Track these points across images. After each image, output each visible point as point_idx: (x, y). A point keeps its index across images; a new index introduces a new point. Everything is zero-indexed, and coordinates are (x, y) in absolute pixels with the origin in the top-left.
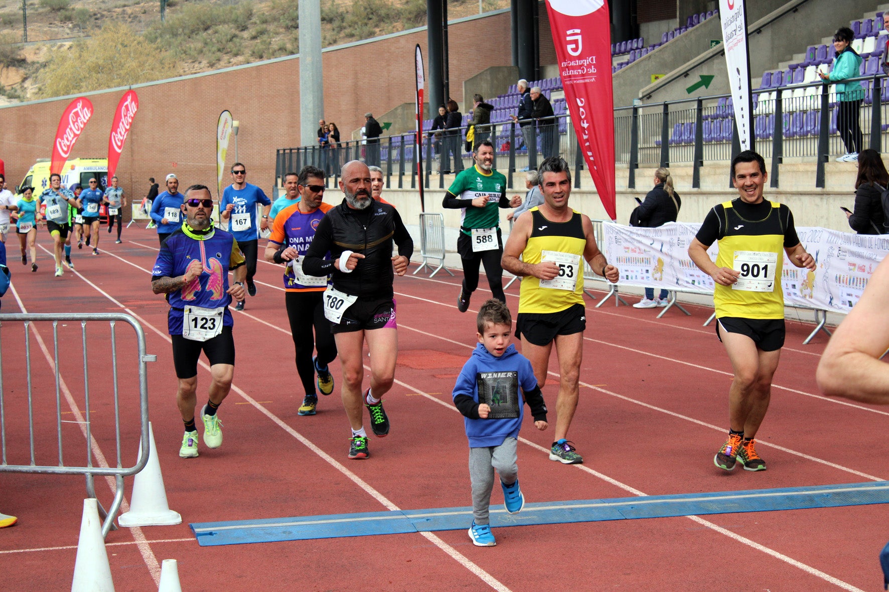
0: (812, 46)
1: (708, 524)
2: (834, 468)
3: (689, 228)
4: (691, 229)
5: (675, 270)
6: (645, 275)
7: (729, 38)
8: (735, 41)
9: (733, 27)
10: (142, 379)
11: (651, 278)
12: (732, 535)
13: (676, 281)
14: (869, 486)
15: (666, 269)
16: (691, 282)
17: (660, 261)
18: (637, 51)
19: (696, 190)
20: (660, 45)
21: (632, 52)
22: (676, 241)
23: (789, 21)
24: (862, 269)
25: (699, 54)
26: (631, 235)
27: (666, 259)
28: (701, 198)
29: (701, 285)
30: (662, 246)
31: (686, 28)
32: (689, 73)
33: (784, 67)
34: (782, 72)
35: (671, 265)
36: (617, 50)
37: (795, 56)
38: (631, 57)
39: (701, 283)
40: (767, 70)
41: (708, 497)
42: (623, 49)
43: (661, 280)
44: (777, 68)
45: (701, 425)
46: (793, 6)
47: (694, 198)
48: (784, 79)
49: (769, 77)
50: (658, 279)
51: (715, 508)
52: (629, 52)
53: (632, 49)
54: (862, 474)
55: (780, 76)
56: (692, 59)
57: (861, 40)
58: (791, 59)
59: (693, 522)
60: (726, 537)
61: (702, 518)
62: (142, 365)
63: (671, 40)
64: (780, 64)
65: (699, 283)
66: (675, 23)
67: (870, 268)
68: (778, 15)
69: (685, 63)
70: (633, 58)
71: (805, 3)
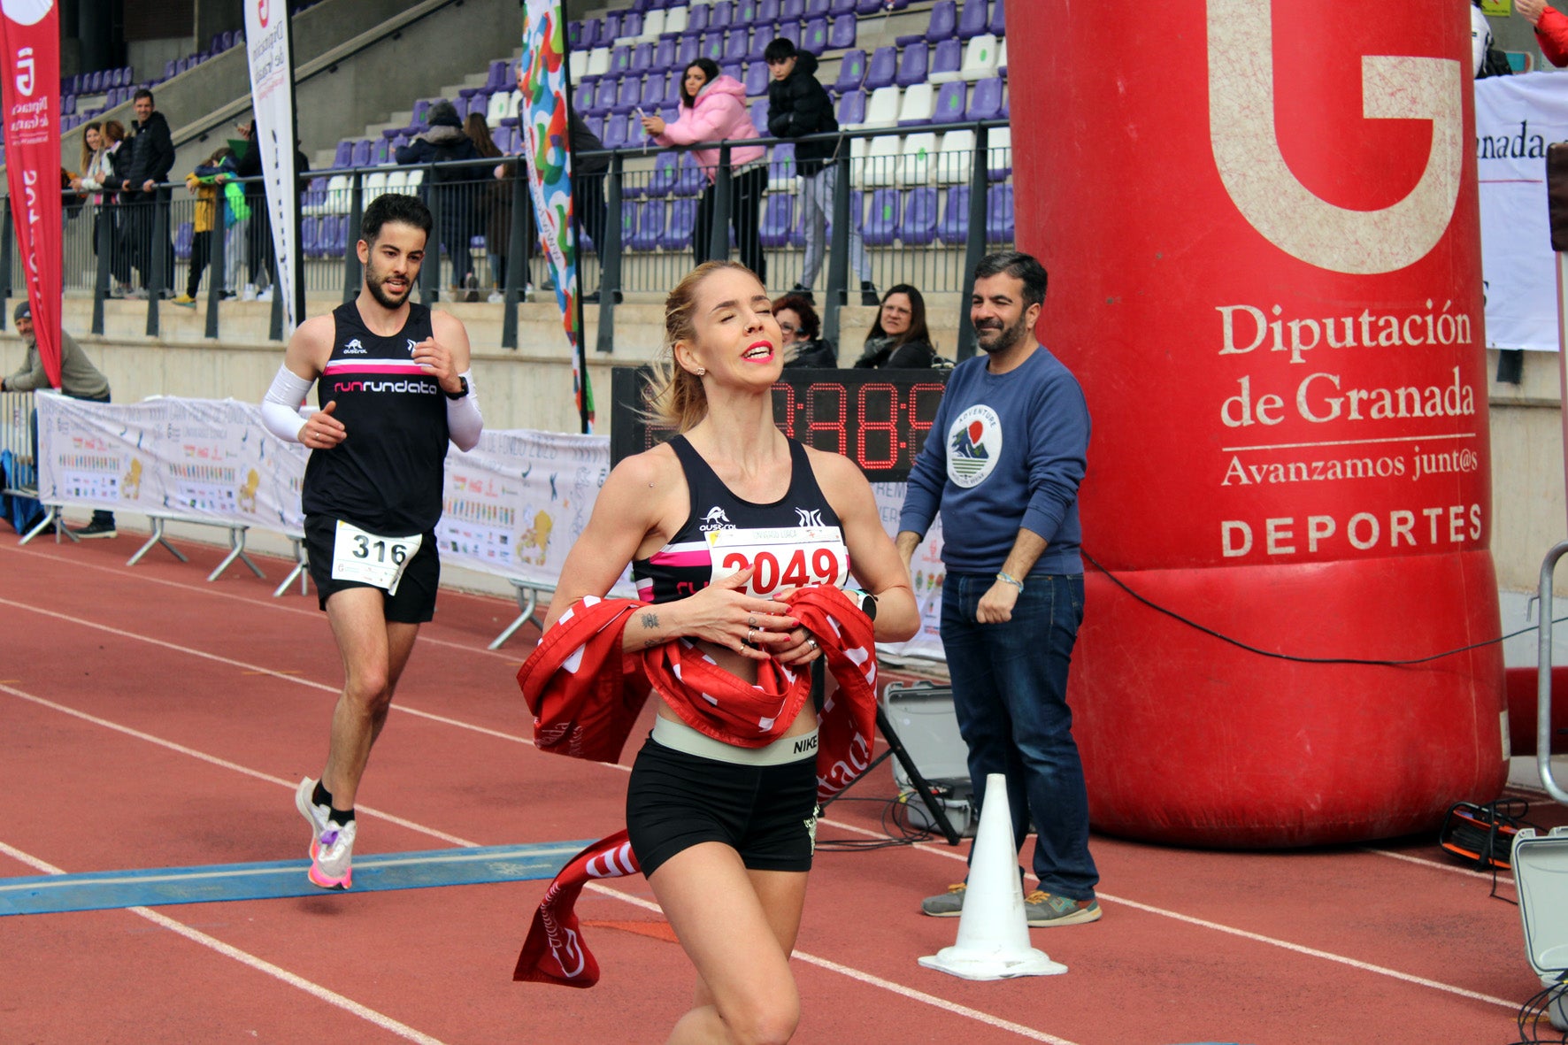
0: (425, 100)
1: (166, 921)
2: (399, 826)
3: (187, 407)
4: (191, 410)
5: (162, 483)
6: (109, 488)
7: (260, 78)
8: (270, 83)
9: (265, 58)
11: (119, 494)
12: (206, 940)
13: (162, 500)
14: (449, 854)
15: (148, 480)
16: (188, 501)
17: (137, 466)
18: (121, 90)
19: (210, 341)
20: (163, 80)
21: (111, 91)
22: (164, 430)
23: (386, 52)
24: (476, 487)
25: (228, 101)
26: (87, 417)
27: (148, 463)
28: (220, 356)
29: (207, 509)
30: (141, 437)
31: (210, 54)
32: (208, 133)
33: (374, 134)
34: (371, 143)
35: (156, 473)
36: (85, 87)
37: (395, 115)
38: (109, 100)
39: (208, 505)
40: (345, 136)
41: (172, 874)
42: (96, 84)
43: (136, 497)
44: (363, 133)
45: (179, 752)
46: (394, 28)
47: (207, 355)
48: (373, 155)
49: (348, 150)
50: (132, 496)
51: (182, 894)
52: (106, 91)
53: (111, 86)
54: (443, 836)
55: (366, 148)
56: (216, 109)
57: (505, 94)
58: (388, 120)
59: (141, 919)
60: (195, 944)
61: (157, 911)
63: (183, 73)
64: (370, 128)
65: (203, 505)
66: (191, 46)
67: (491, 486)
68: (366, 42)
69: (203, 116)
70: (112, 102)
71: (414, 25)
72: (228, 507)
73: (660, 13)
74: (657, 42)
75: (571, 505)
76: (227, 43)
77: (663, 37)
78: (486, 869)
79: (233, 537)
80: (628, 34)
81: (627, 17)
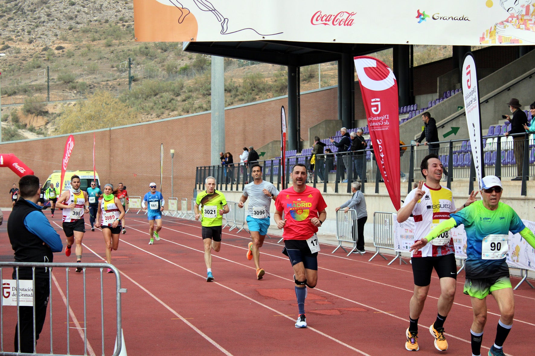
7: (468, 105)
8: (472, 107)
9: (470, 99)
10: (118, 303)
18: (413, 112)
20: (427, 108)
21: (410, 112)
23: (505, 96)
25: (450, 114)
26: (409, 222)
31: (443, 99)
32: (444, 125)
33: (502, 123)
34: (501, 126)
36: (401, 111)
38: (409, 116)
40: (492, 124)
42: (405, 110)
44: (498, 123)
46: (508, 87)
48: (502, 130)
49: (493, 129)
52: (408, 112)
53: (410, 111)
55: (499, 128)
56: (446, 117)
62: (118, 295)
63: (434, 106)
64: (500, 121)
66: (436, 96)
68: (498, 92)
69: (442, 120)
70: (410, 116)
71: (514, 85)
72: (459, 252)
76: (449, 95)
79: (461, 262)
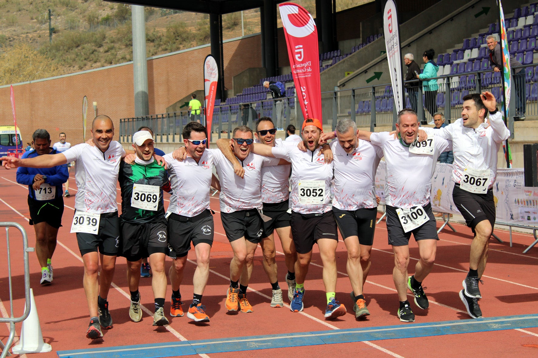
0: (441, 54)
1: (375, 346)
7: (390, 50)
8: (393, 52)
9: (391, 44)
10: (26, 262)
12: (389, 352)
18: (337, 58)
20: (351, 54)
21: (334, 58)
23: (427, 39)
25: (373, 59)
31: (366, 44)
32: (367, 70)
36: (325, 58)
42: (328, 56)
46: (429, 30)
51: (380, 336)
52: (332, 59)
56: (369, 62)
57: (470, 50)
59: (367, 345)
60: (386, 354)
61: (372, 343)
62: (26, 254)
63: (357, 51)
66: (359, 41)
68: (420, 35)
69: (365, 65)
70: (334, 62)
71: (437, 28)
73: (524, 18)
74: (523, 28)
75: (504, 193)
76: (372, 39)
77: (525, 26)
78: (487, 326)
80: (512, 26)
81: (511, 20)
